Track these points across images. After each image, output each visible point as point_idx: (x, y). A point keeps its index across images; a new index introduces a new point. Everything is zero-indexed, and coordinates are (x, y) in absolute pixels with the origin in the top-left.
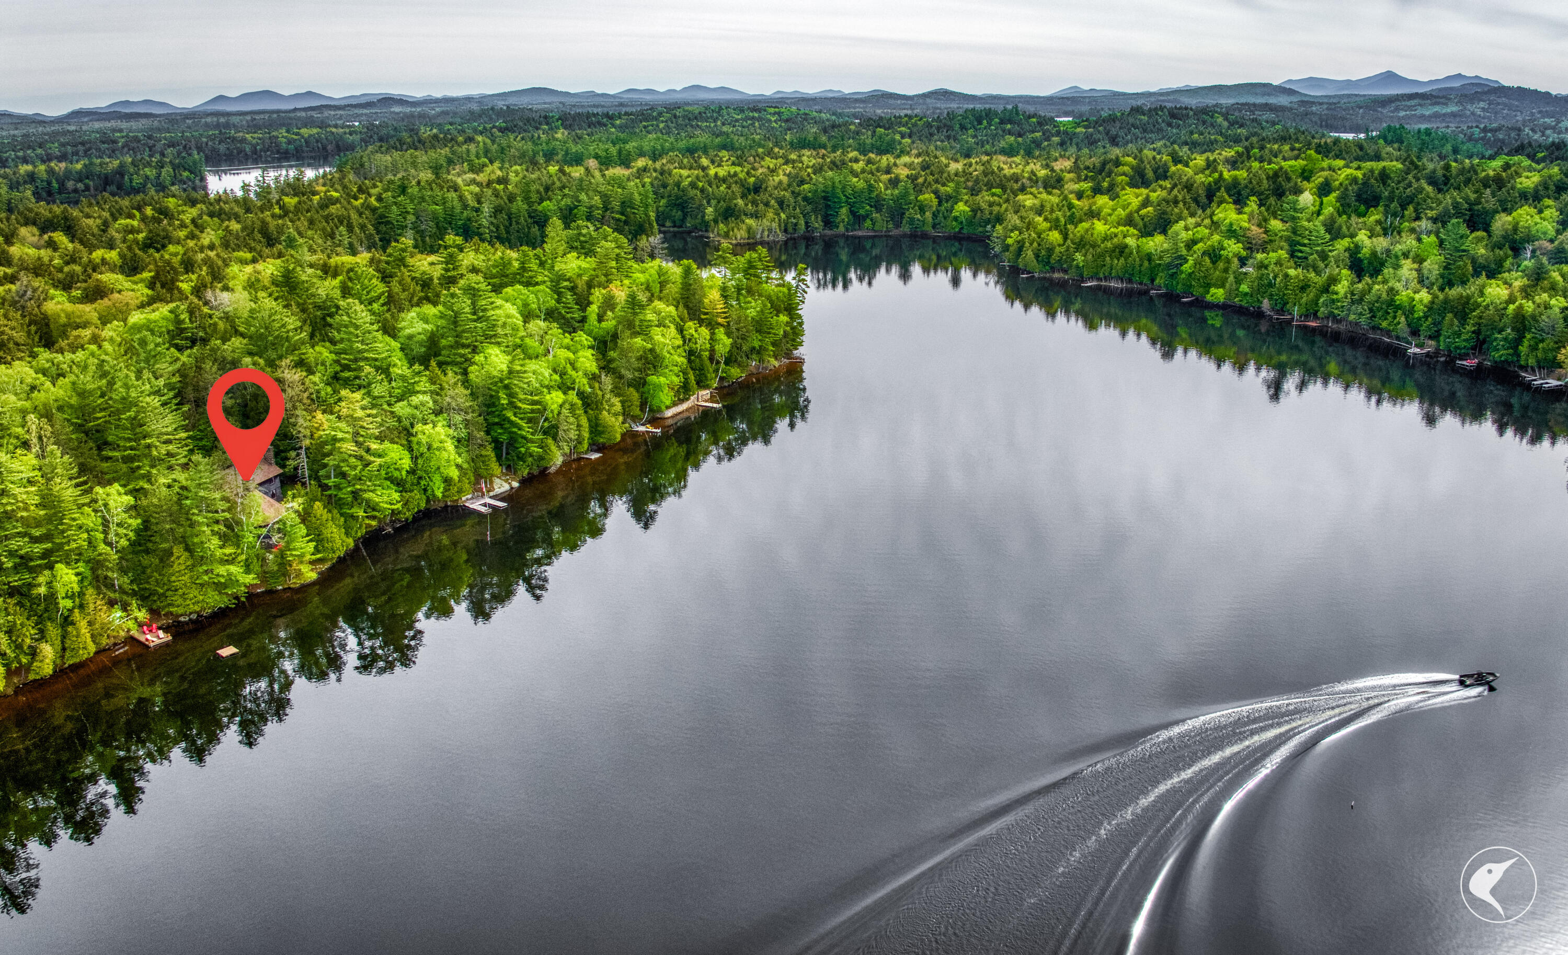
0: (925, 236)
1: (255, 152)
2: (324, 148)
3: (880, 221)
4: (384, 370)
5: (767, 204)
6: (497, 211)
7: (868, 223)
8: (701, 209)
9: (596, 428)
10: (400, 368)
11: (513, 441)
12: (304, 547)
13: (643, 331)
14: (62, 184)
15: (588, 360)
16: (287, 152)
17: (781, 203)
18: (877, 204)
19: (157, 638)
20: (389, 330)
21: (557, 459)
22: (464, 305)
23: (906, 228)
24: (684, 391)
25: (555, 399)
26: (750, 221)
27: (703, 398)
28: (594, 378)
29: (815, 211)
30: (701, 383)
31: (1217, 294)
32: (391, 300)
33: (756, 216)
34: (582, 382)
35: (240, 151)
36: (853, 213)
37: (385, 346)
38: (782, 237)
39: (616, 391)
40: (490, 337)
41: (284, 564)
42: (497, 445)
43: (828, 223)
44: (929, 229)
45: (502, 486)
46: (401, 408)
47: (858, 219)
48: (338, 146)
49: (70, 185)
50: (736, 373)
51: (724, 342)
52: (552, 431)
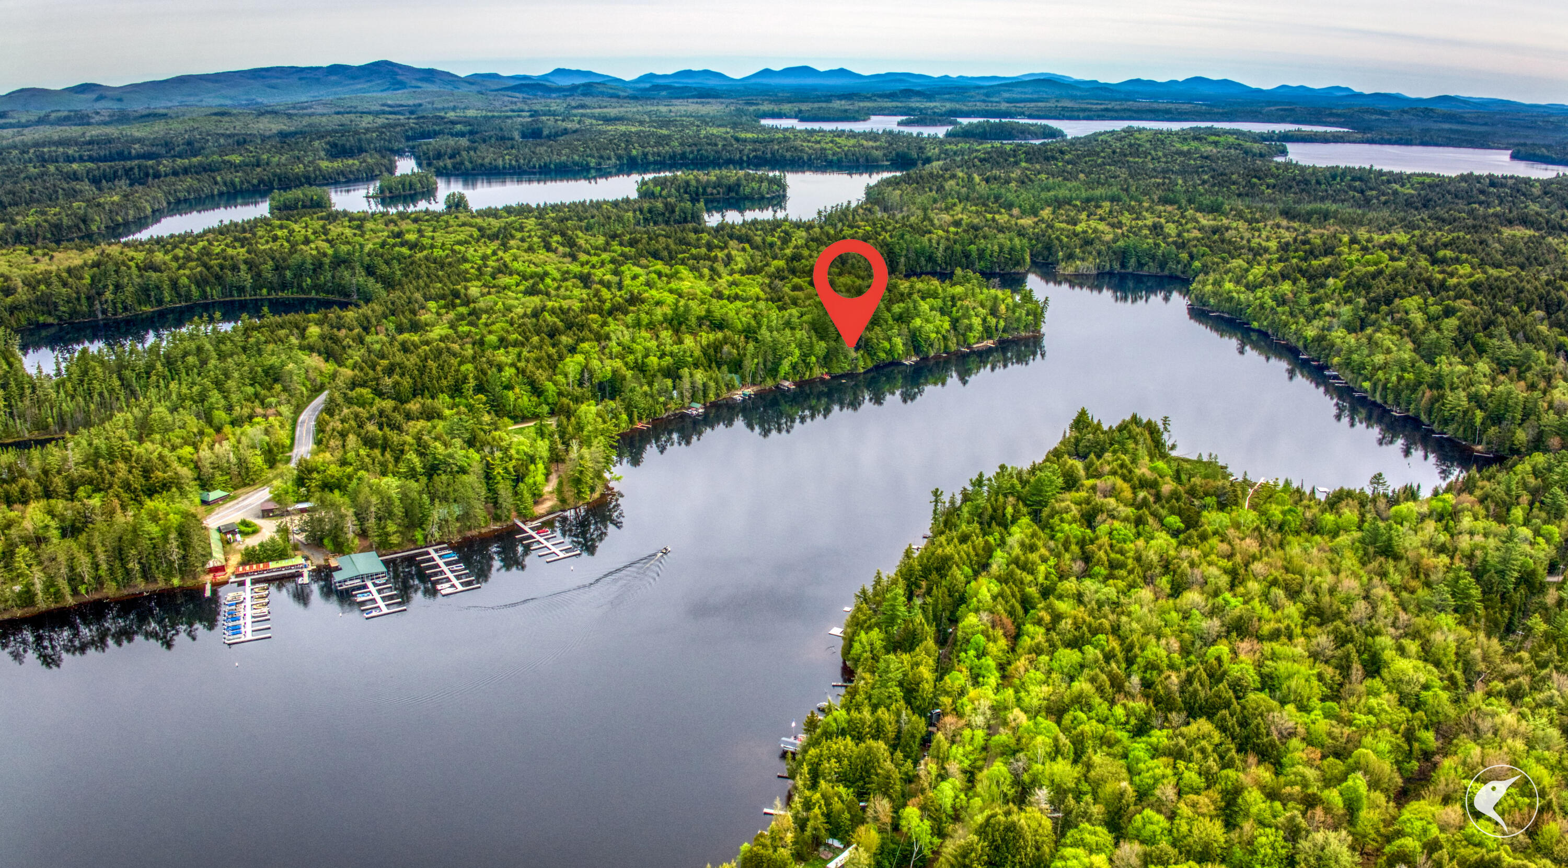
0: (1177, 278)
1: (810, 159)
2: (857, 160)
3: (1152, 268)
4: (886, 322)
5: (1090, 253)
6: (947, 249)
7: (1146, 268)
8: (1057, 252)
9: (946, 347)
10: (890, 322)
11: (919, 346)
12: (862, 363)
13: (969, 318)
14: (704, 189)
15: (947, 325)
16: (831, 161)
17: (1099, 253)
18: (1153, 258)
19: (828, 377)
20: (889, 310)
21: (932, 354)
22: (911, 305)
23: (1166, 272)
24: (981, 339)
25: (933, 335)
26: (1078, 262)
27: (990, 343)
28: (948, 331)
29: (1117, 259)
30: (989, 338)
31: (1255, 325)
32: (890, 300)
33: (1083, 259)
34: (944, 332)
35: (800, 158)
36: (1139, 261)
37: (887, 315)
38: (1094, 272)
39: (955, 336)
40: (918, 315)
41: (856, 366)
42: (914, 347)
43: (1123, 265)
44: (1179, 274)
45: (914, 359)
46: (889, 333)
47: (1141, 265)
48: (867, 160)
49: (709, 190)
50: (1005, 336)
51: (1002, 324)
52: (931, 345)
